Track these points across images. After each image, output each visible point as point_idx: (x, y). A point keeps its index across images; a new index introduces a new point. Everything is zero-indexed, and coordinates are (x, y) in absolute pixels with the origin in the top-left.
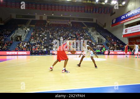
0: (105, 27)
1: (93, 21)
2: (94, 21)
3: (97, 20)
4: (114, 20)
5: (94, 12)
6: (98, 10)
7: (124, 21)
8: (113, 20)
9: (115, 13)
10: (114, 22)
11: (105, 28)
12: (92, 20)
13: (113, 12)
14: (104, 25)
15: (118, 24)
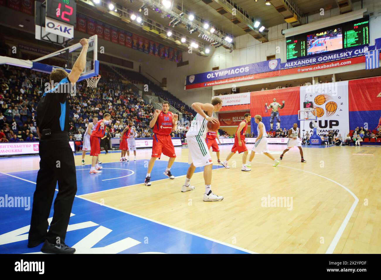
0: (166, 87)
1: (132, 68)
2: (136, 69)
3: (140, 67)
4: (190, 78)
5: (151, 51)
6: (157, 50)
7: (213, 84)
8: (188, 77)
9: (187, 63)
10: (192, 81)
11: (165, 89)
12: (131, 65)
13: (184, 60)
14: (161, 82)
15: (199, 87)
